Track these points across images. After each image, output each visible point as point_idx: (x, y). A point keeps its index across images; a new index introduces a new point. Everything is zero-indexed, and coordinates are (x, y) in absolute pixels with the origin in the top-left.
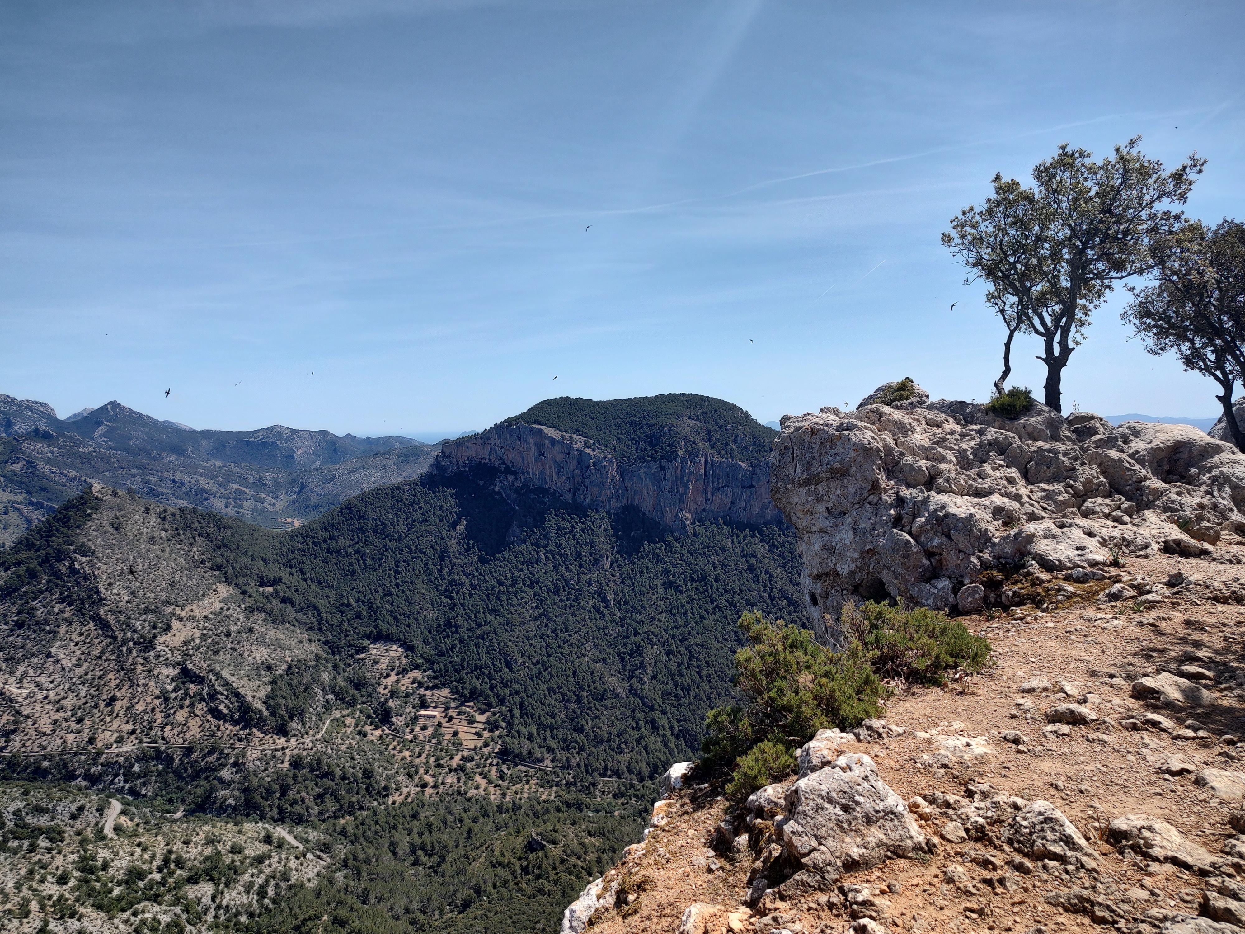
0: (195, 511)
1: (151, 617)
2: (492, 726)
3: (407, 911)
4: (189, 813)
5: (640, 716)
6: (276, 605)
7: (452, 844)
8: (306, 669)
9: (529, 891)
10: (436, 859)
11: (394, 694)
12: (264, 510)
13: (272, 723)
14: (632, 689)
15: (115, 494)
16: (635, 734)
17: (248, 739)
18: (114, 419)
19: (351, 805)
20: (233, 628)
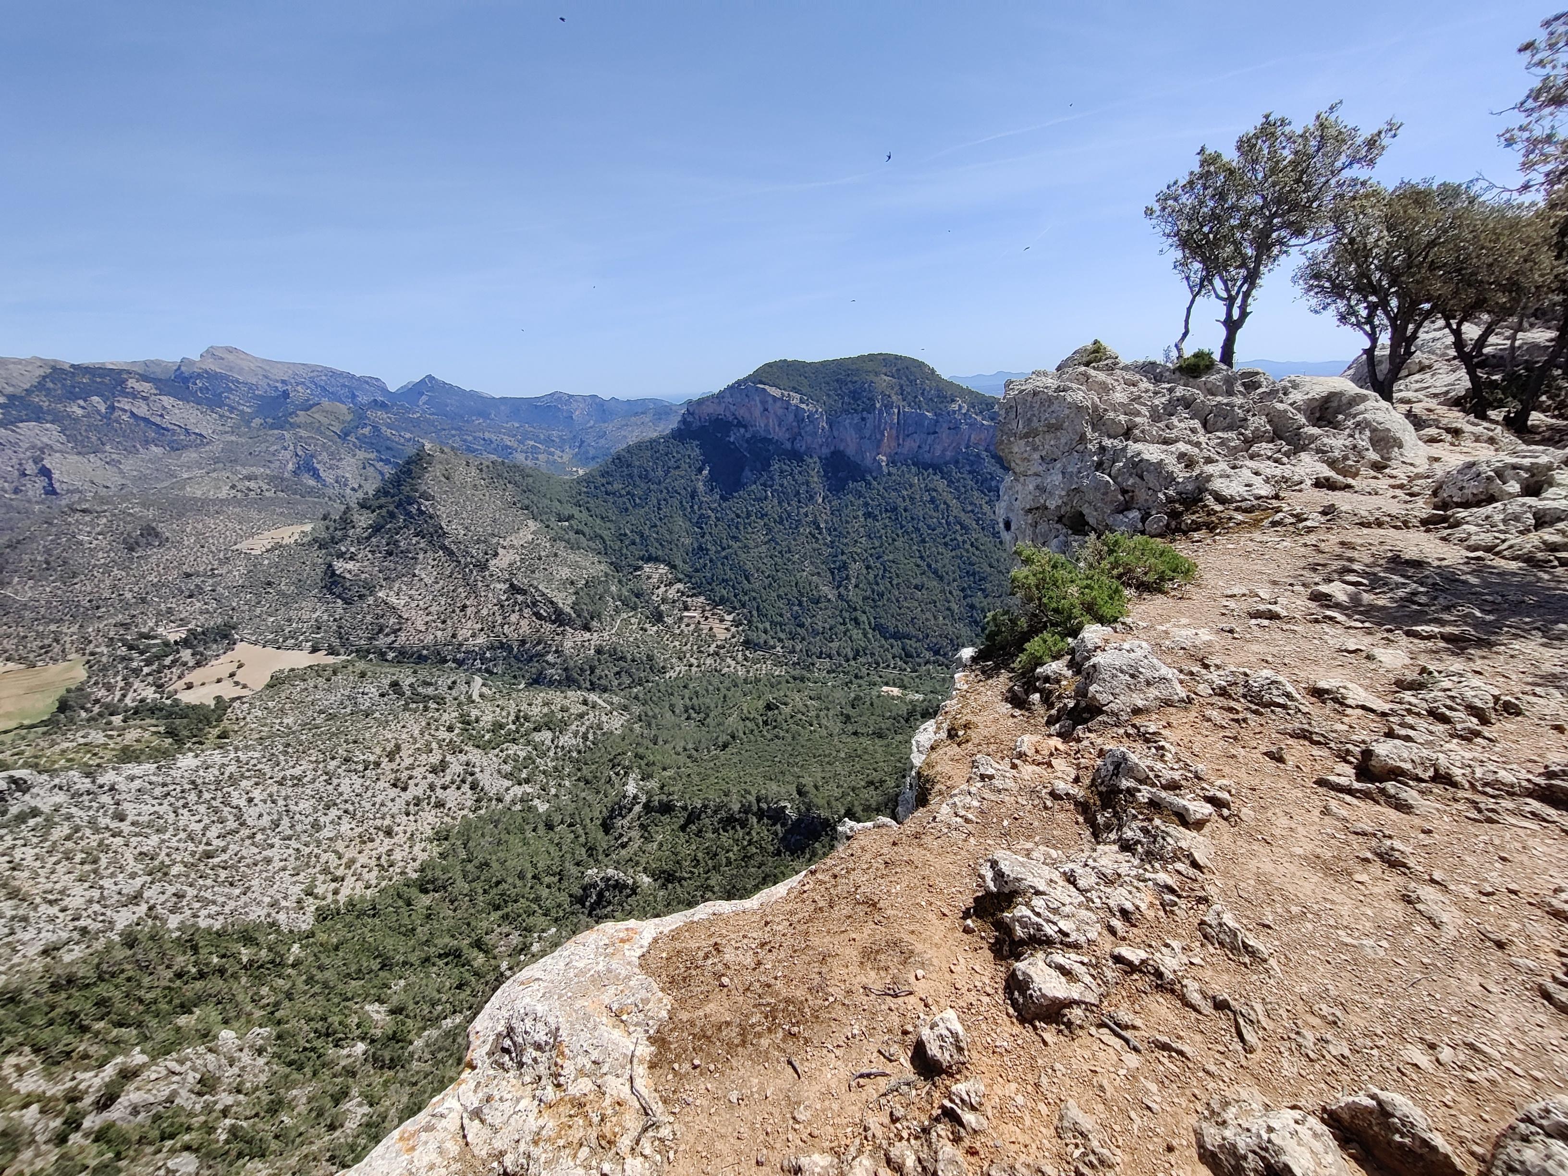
0: (503, 463)
1: (482, 546)
2: (737, 623)
3: (685, 749)
4: (529, 685)
5: (846, 615)
6: (572, 535)
7: (713, 706)
8: (600, 582)
9: (769, 736)
10: (702, 715)
11: (664, 601)
12: (554, 461)
13: (579, 622)
14: (840, 595)
15: (442, 452)
16: (842, 628)
17: (563, 633)
18: (432, 389)
19: (640, 679)
20: (543, 554)
